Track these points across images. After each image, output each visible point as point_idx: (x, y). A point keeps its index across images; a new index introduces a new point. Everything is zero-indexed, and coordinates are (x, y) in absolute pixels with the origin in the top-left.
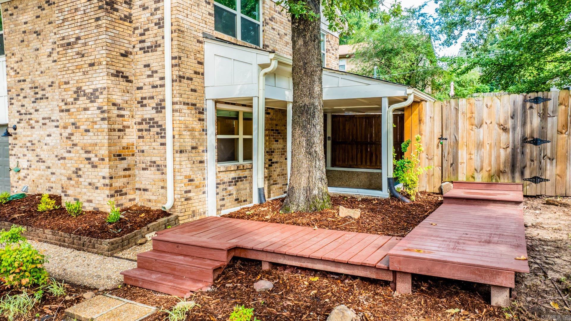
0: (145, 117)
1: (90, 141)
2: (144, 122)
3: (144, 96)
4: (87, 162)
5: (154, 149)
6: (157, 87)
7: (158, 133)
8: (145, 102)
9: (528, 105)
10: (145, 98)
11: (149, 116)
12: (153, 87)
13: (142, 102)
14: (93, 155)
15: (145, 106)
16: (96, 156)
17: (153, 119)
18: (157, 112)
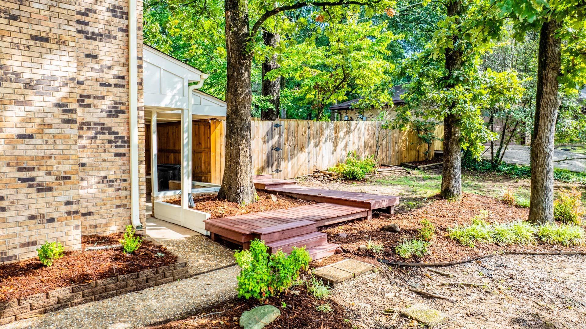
0: (87, 120)
1: (34, 153)
2: (85, 128)
3: (85, 93)
4: (26, 184)
5: (104, 161)
6: (109, 85)
7: (110, 142)
8: (87, 101)
9: (274, 128)
10: (89, 97)
11: (96, 120)
12: (102, 84)
13: (83, 101)
14: (42, 173)
15: (89, 106)
16: (49, 174)
17: (103, 124)
18: (109, 116)
